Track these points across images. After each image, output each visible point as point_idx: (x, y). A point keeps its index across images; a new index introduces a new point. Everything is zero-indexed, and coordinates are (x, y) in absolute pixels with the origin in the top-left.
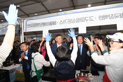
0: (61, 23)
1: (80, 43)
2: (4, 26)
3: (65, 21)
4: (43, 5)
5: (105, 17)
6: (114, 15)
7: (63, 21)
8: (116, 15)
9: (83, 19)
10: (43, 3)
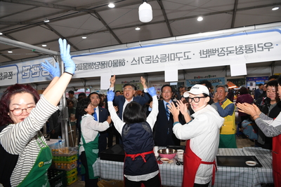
0: (134, 62)
1: (167, 99)
2: (27, 68)
3: (140, 60)
4: (100, 19)
5: (210, 53)
6: (225, 50)
7: (137, 59)
8: (229, 49)
9: (173, 55)
10: (100, 13)
